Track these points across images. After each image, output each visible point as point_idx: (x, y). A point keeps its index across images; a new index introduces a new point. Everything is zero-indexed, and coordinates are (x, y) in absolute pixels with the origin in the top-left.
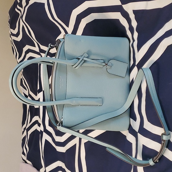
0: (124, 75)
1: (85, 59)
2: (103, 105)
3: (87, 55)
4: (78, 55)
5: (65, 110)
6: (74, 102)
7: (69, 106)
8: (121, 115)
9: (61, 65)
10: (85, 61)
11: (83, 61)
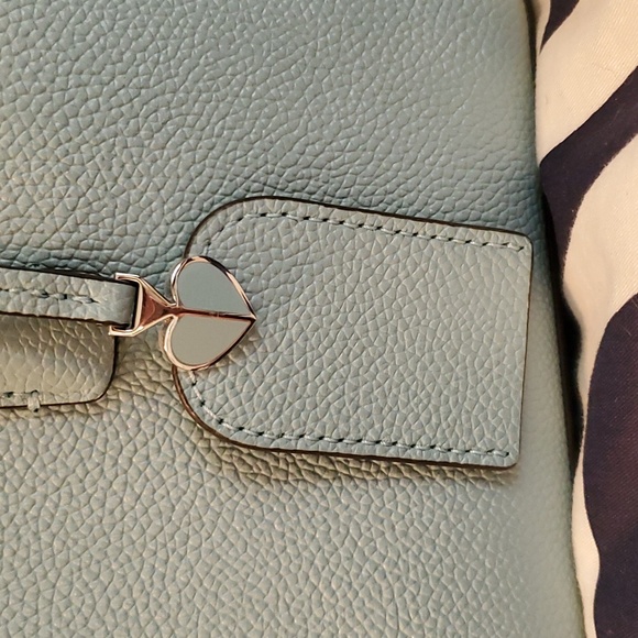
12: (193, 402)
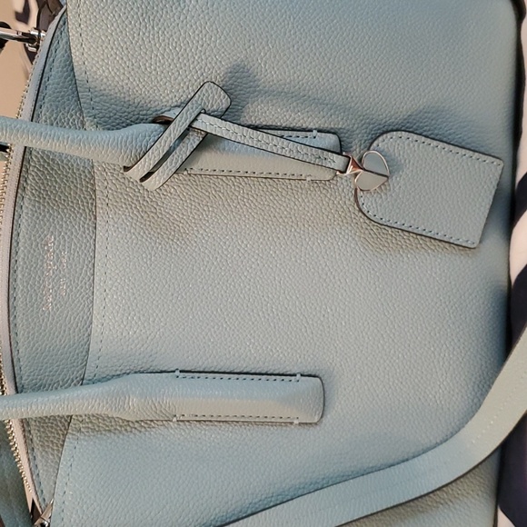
0: (471, 234)
1: (208, 124)
2: (328, 417)
3: (222, 101)
4: (163, 95)
5: (77, 451)
6: (133, 400)
7: (100, 425)
8: (448, 489)
9: (49, 160)
10: (208, 141)
11: (194, 140)
12: (360, 204)
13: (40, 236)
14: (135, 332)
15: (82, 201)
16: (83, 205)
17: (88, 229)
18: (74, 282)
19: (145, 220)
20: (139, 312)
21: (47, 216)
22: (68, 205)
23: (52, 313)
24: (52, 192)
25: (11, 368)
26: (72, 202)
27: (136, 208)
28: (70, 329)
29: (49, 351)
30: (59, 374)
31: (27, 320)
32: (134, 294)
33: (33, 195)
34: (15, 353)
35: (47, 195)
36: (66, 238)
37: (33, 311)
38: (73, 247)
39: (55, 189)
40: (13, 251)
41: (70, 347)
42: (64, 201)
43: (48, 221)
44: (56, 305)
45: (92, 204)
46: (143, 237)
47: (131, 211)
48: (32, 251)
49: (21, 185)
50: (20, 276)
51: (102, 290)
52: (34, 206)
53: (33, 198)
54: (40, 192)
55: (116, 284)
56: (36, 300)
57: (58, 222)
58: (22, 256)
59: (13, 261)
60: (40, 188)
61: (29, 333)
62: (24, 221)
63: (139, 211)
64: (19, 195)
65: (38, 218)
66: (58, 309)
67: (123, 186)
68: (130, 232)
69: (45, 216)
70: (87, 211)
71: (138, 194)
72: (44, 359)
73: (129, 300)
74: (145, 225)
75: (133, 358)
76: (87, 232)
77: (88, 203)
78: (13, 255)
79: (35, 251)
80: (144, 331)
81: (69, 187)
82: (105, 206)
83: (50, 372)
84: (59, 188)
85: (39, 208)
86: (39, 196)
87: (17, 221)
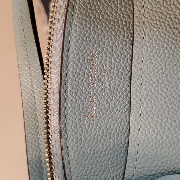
13: (86, 52)
14: (168, 137)
15: (121, 20)
16: (122, 24)
17: (126, 45)
18: (114, 92)
19: (176, 36)
20: (171, 119)
21: (93, 33)
22: (110, 23)
23: (96, 120)
24: (96, 11)
25: (62, 170)
26: (113, 21)
27: (169, 25)
28: (110, 134)
29: (94, 154)
30: (102, 174)
31: (75, 127)
32: (166, 102)
33: (81, 13)
34: (66, 157)
35: (92, 14)
36: (108, 53)
37: (80, 119)
38: (113, 61)
39: (99, 9)
40: (64, 65)
41: (110, 149)
42: (107, 19)
43: (93, 38)
44: (99, 113)
45: (130, 23)
46: (174, 51)
47: (164, 28)
48: (80, 66)
49: (71, 5)
50: (70, 88)
51: (138, 99)
52: (82, 24)
53: (81, 17)
54: (87, 11)
55: (150, 94)
56: (83, 109)
57: (102, 39)
58: (71, 70)
59: (64, 74)
60: (87, 7)
61: (77, 138)
62: (73, 38)
63: (171, 28)
64: (69, 13)
65: (85, 35)
66: (100, 117)
67: (158, 5)
68: (163, 46)
69: (91, 34)
70: (125, 29)
71: (171, 13)
72: (89, 161)
73: (162, 108)
74: (176, 41)
75: (166, 159)
76: (125, 48)
77: (126, 22)
78: (64, 69)
79: (82, 65)
80: (175, 135)
81: (111, 7)
82: (141, 24)
83: (95, 172)
84: (103, 8)
85: (86, 26)
86: (86, 15)
87: (67, 38)
